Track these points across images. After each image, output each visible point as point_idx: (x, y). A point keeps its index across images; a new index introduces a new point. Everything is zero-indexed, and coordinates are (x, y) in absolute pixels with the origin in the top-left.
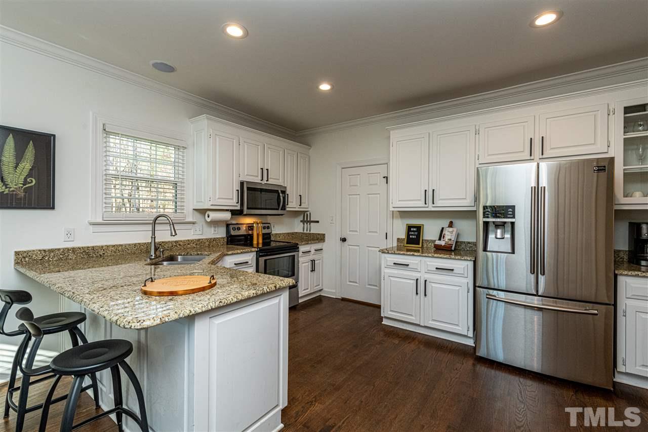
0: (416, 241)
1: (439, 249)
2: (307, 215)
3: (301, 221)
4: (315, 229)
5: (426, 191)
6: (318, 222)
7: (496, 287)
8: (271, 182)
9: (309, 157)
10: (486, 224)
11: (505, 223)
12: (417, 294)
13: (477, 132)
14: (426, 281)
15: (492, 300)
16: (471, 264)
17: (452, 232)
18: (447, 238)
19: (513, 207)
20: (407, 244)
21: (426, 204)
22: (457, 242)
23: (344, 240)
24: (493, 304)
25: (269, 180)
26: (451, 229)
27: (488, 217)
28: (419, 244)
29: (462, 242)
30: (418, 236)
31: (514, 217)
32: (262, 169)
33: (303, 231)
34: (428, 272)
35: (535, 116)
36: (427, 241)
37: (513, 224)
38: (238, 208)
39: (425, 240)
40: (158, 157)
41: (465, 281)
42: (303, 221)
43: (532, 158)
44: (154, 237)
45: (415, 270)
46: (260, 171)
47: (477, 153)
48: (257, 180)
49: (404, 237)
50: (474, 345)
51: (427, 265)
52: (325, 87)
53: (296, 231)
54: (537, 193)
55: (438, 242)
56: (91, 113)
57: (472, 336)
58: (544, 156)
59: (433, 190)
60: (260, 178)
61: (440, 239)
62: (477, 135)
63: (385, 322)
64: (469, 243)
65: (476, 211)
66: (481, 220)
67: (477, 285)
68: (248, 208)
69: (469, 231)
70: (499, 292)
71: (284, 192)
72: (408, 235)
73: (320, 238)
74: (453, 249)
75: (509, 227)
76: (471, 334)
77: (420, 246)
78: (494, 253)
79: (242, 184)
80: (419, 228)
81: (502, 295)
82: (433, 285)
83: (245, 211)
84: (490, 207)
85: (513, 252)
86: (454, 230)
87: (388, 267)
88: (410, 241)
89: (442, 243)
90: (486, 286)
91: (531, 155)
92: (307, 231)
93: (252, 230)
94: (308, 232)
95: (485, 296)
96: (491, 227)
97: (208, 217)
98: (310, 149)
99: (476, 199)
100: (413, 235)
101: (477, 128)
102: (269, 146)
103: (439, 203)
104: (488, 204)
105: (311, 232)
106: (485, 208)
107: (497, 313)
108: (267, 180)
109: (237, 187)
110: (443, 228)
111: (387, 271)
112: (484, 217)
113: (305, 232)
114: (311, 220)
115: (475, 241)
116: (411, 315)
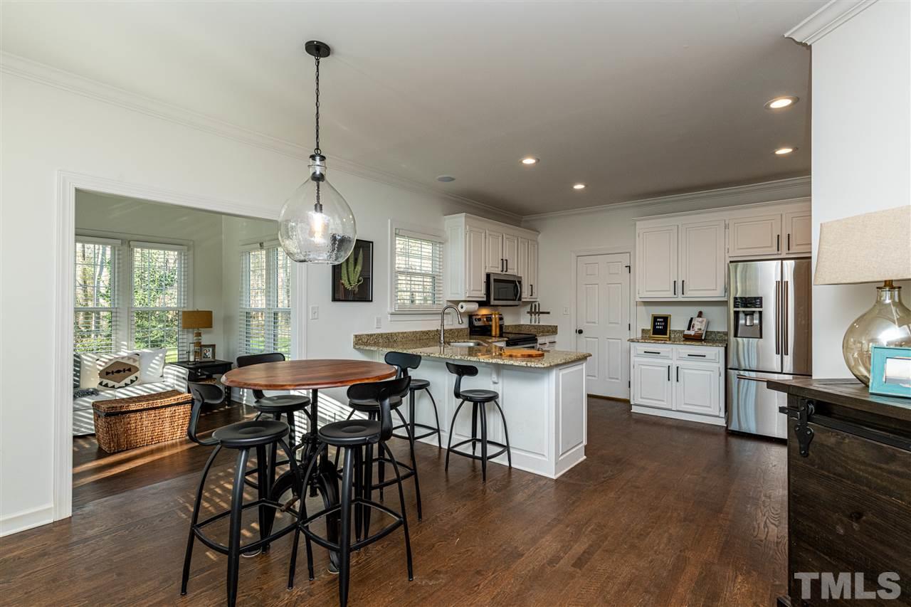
0: (663, 331)
1: (688, 339)
2: (535, 305)
3: (528, 313)
4: (544, 321)
5: (675, 282)
6: (548, 313)
7: (748, 368)
8: (510, 272)
9: (538, 244)
10: (737, 313)
11: (754, 312)
12: (669, 380)
13: (726, 227)
14: (678, 367)
15: (743, 380)
16: (722, 350)
17: (701, 322)
18: (696, 328)
19: (761, 299)
20: (653, 334)
21: (675, 294)
22: (706, 332)
23: (580, 332)
24: (744, 384)
25: (509, 270)
26: (700, 319)
27: (738, 307)
28: (666, 335)
29: (711, 332)
30: (665, 327)
31: (761, 307)
32: (502, 260)
33: (531, 322)
34: (681, 358)
35: (781, 215)
36: (675, 331)
37: (760, 313)
38: (485, 299)
39: (673, 331)
40: (423, 253)
41: (716, 365)
42: (530, 313)
43: (779, 252)
44: (442, 325)
45: (667, 358)
46: (500, 262)
47: (727, 247)
48: (498, 271)
49: (649, 328)
50: (725, 425)
51: (679, 352)
52: (579, 187)
53: (522, 323)
54: (781, 286)
55: (687, 332)
56: (389, 221)
57: (723, 416)
58: (790, 252)
59: (683, 281)
60: (500, 269)
61: (689, 329)
62: (727, 230)
63: (634, 409)
64: (719, 332)
65: (727, 301)
66: (732, 310)
67: (729, 367)
68: (495, 299)
69: (719, 321)
70: (750, 372)
71: (520, 282)
72: (654, 326)
73: (553, 330)
74: (703, 338)
75: (756, 316)
76: (722, 414)
77: (668, 336)
78: (744, 339)
79: (488, 276)
80: (666, 319)
81: (753, 375)
82: (686, 371)
83: (493, 302)
84: (741, 298)
85: (761, 337)
86: (704, 319)
87: (638, 355)
88: (656, 331)
89: (692, 333)
90: (737, 368)
91: (778, 250)
92: (535, 322)
93: (491, 320)
94: (537, 324)
95: (736, 377)
96: (742, 315)
97: (462, 308)
98: (538, 235)
99: (727, 290)
100: (659, 325)
101: (727, 222)
102: (508, 236)
103: (688, 293)
104: (737, 296)
105: (541, 324)
106: (736, 299)
107: (749, 392)
108: (506, 271)
109: (484, 279)
110: (692, 319)
111: (637, 359)
112: (735, 307)
113: (533, 323)
114: (541, 311)
115: (726, 331)
116: (663, 401)
